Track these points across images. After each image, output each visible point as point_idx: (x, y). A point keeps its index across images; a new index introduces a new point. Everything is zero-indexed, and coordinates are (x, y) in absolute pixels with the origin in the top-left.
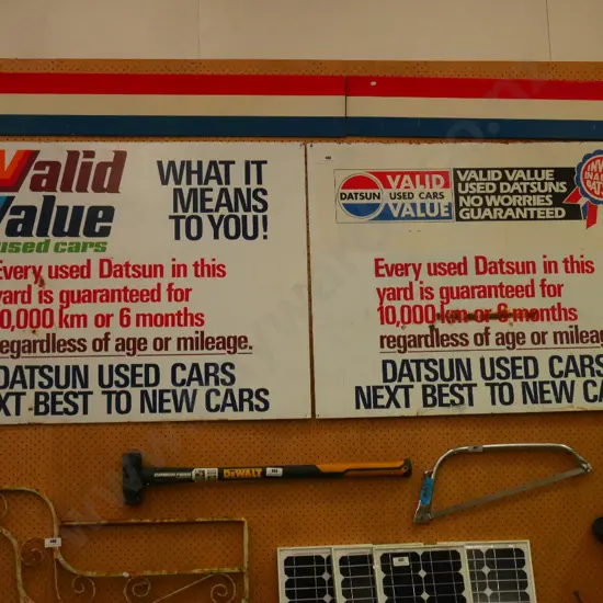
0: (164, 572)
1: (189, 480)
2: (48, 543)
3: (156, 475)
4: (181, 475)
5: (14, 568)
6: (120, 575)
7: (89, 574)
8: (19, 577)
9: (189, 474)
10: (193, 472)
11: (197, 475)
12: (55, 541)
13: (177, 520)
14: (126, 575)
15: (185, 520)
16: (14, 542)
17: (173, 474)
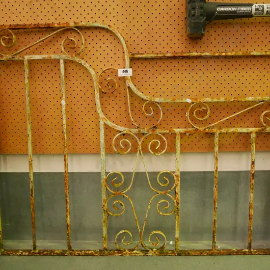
0: (222, 100)
1: (249, 15)
2: (121, 73)
3: (219, 9)
4: (243, 9)
5: (93, 94)
6: (184, 101)
7: (157, 100)
8: (98, 101)
9: (249, 9)
10: (254, 7)
11: (257, 9)
12: (126, 71)
13: (233, 54)
14: (189, 101)
15: (240, 53)
16: (93, 72)
17: (234, 9)
